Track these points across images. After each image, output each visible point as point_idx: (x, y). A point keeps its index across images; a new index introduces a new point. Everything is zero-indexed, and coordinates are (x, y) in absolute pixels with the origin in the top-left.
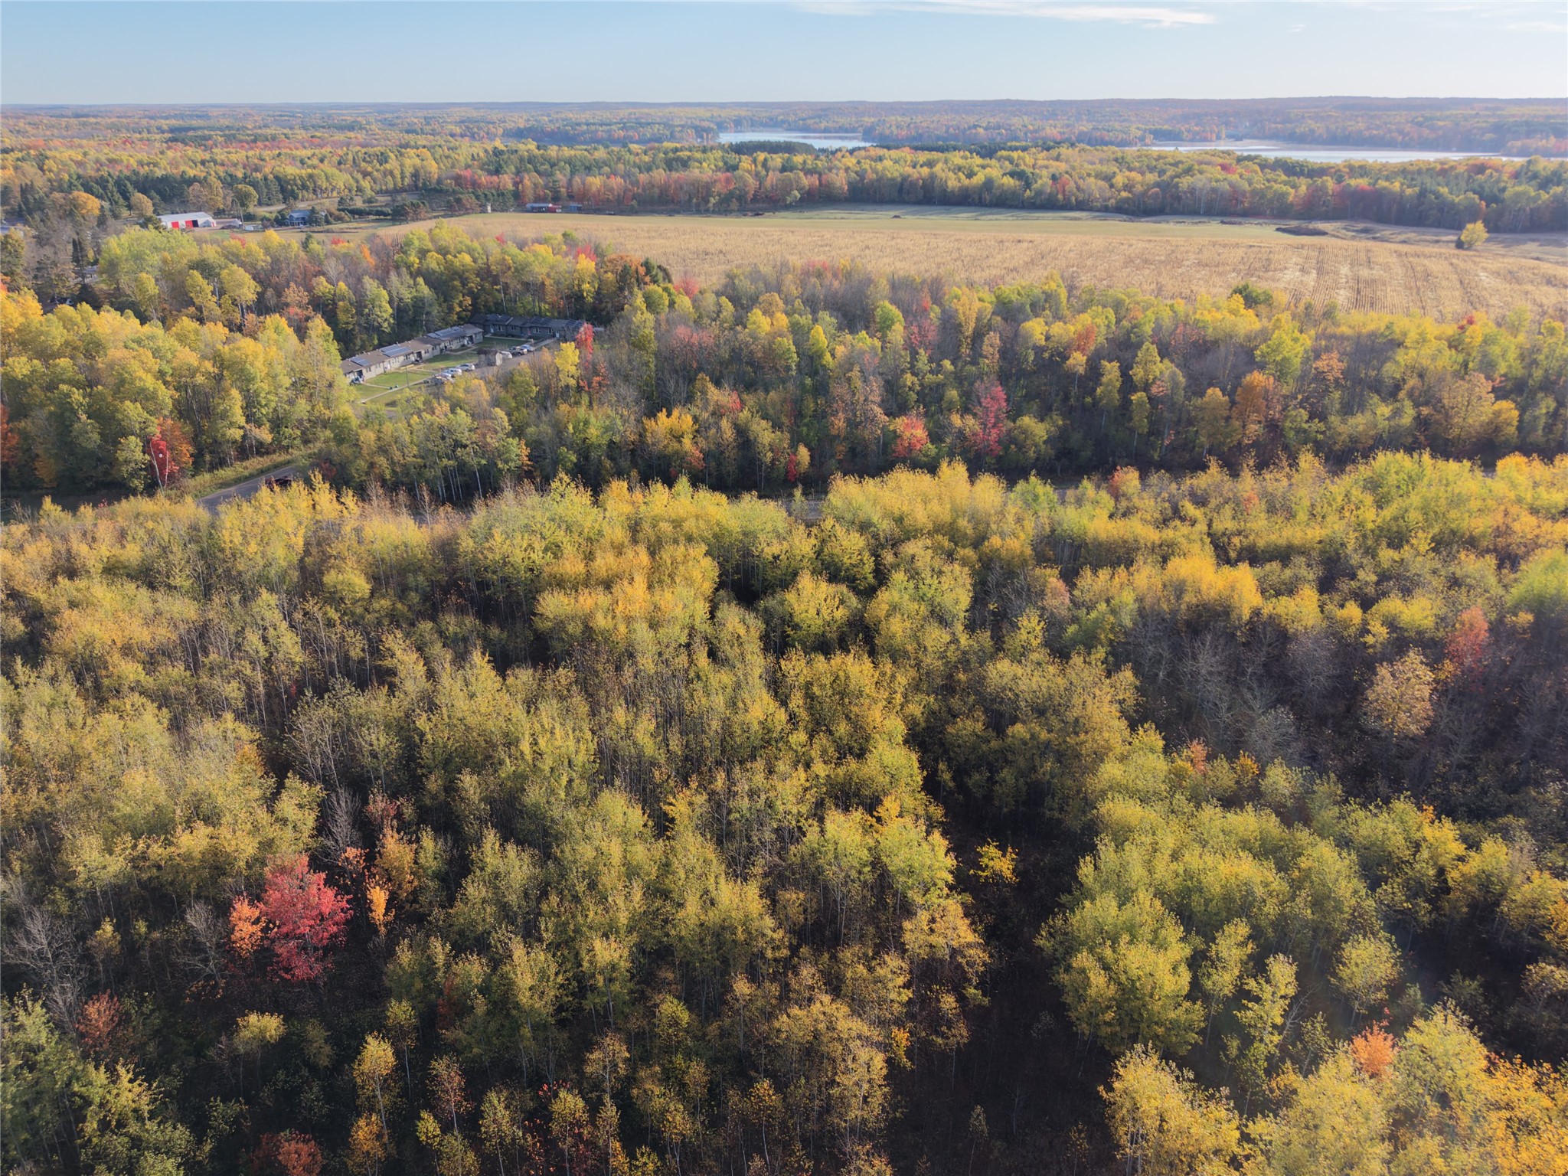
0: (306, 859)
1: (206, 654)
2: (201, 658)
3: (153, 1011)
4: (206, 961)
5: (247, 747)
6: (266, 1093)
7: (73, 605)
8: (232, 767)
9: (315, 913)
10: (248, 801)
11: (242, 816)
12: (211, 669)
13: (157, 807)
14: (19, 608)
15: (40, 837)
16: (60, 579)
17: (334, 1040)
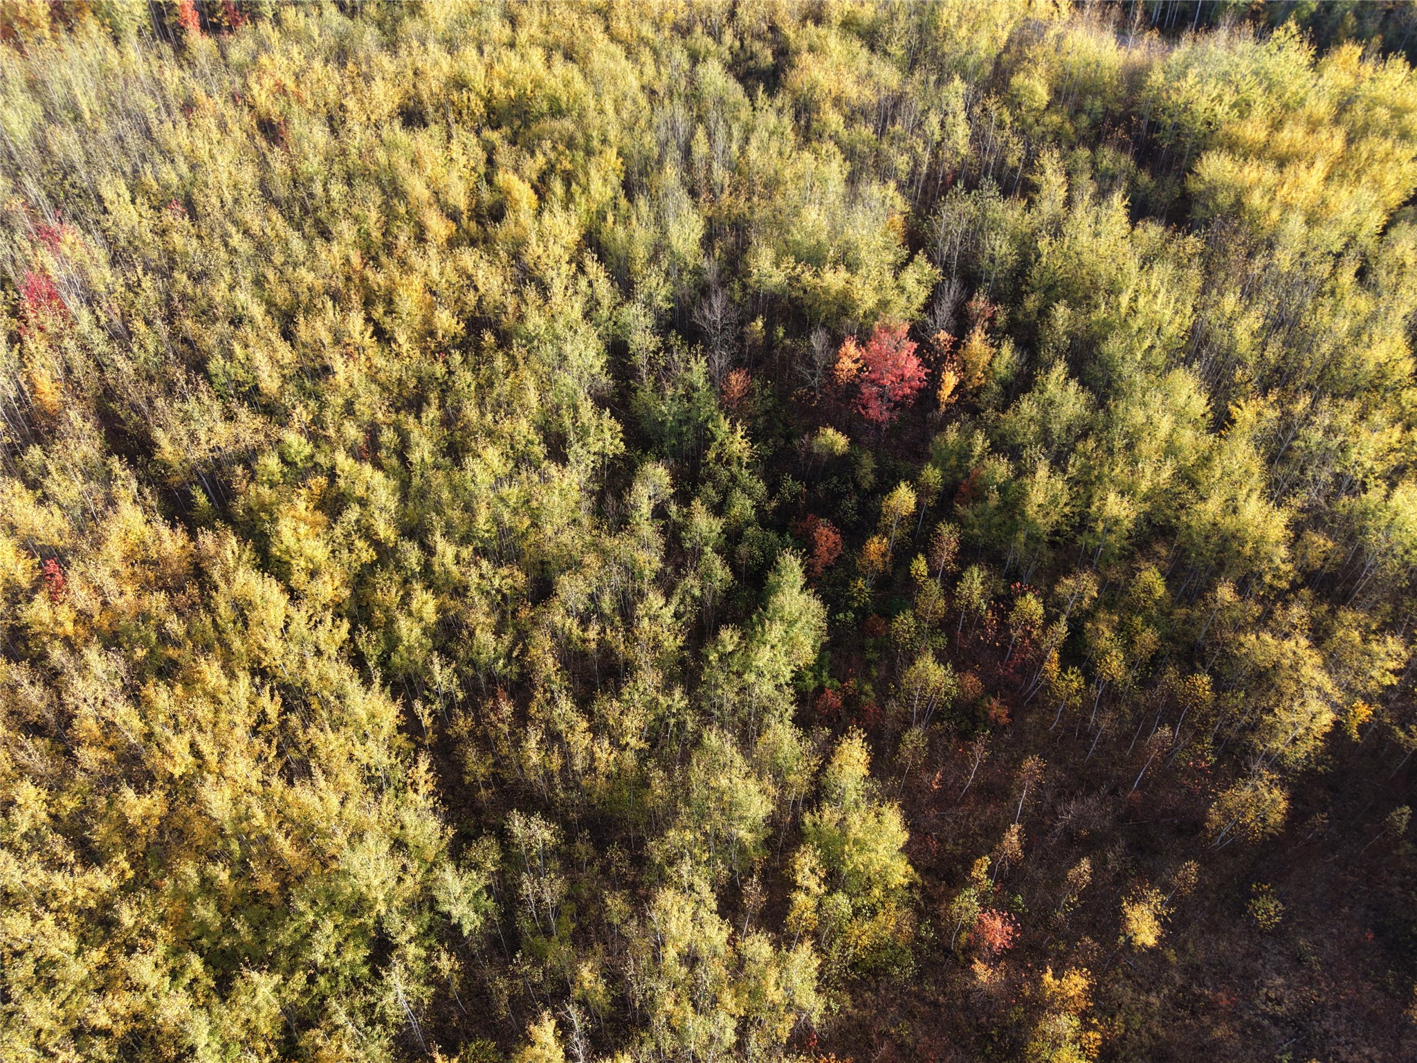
0: (907, 327)
1: (893, 124)
2: (889, 127)
3: (769, 396)
4: (813, 375)
5: (897, 216)
6: (821, 487)
7: (811, 49)
8: (879, 230)
9: (899, 372)
10: (882, 262)
11: (874, 273)
12: (893, 138)
13: (818, 242)
14: (774, 41)
15: (738, 236)
16: (809, 22)
17: (878, 473)
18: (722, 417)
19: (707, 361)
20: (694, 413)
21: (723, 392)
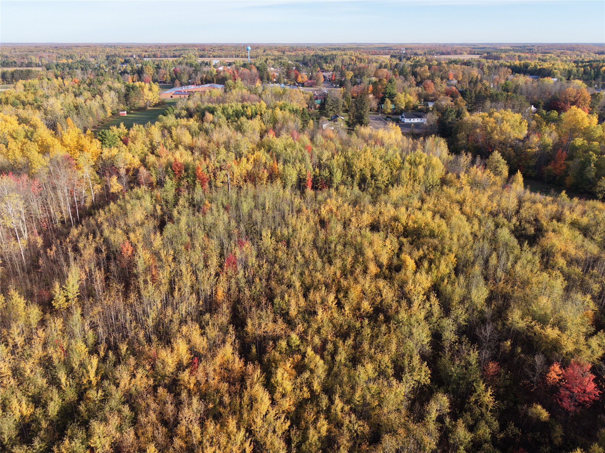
0: (590, 366)
1: (593, 269)
2: (590, 269)
3: (508, 379)
4: (534, 376)
5: (590, 311)
6: (530, 435)
7: (554, 231)
8: (579, 315)
10: (579, 331)
11: (574, 335)
12: (592, 275)
13: (545, 313)
14: (535, 225)
15: (504, 301)
16: (554, 220)
17: (565, 438)
18: (481, 382)
19: (478, 353)
20: (467, 376)
21: (484, 370)
